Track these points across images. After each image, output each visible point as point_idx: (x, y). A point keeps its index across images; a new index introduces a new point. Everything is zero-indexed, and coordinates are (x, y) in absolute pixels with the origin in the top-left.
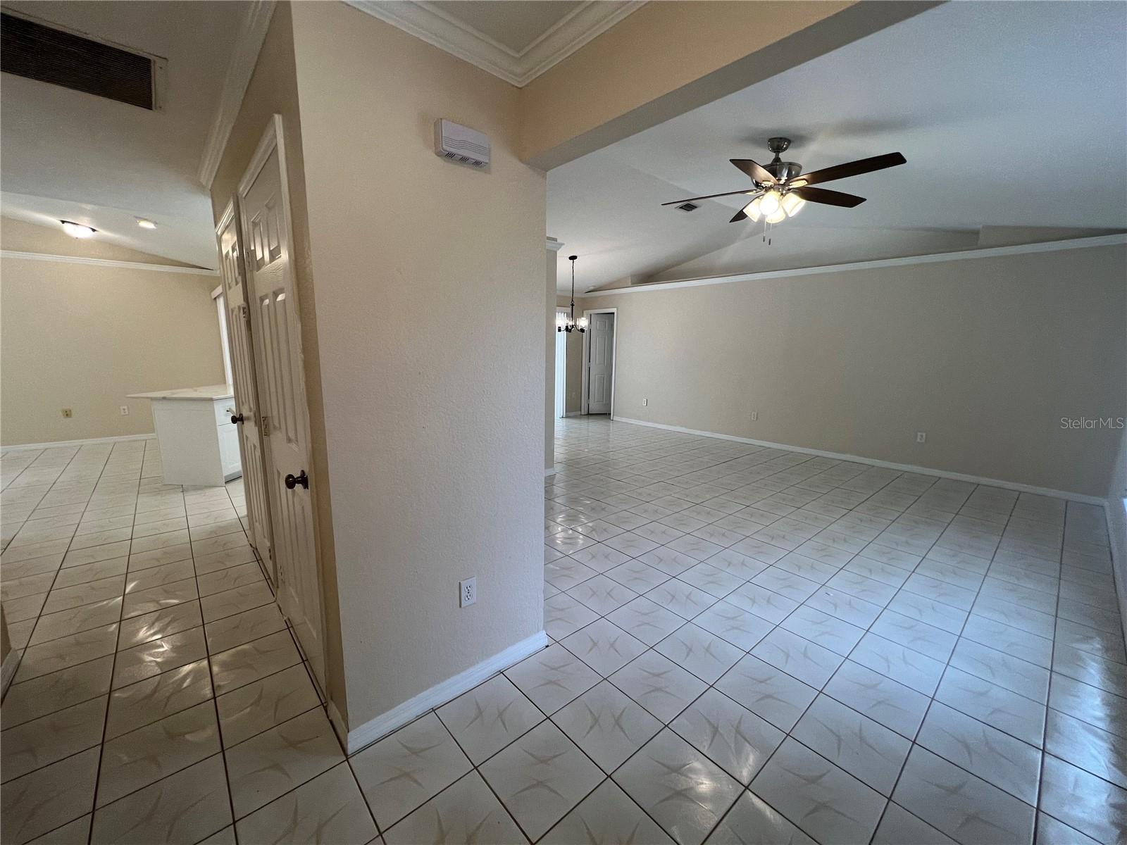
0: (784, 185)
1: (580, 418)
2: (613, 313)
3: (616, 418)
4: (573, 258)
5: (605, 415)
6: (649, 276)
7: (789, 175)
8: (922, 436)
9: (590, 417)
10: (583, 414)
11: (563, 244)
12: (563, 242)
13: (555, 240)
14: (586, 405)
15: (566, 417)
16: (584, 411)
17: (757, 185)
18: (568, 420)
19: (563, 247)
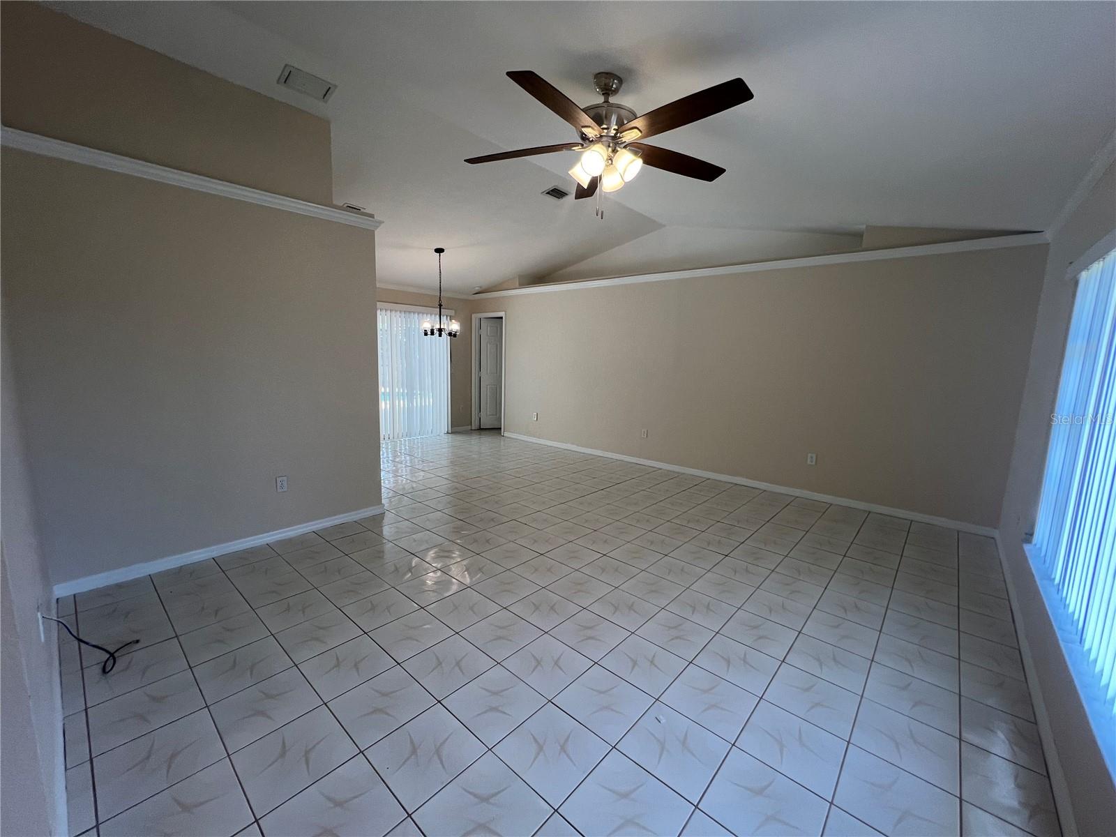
0: (614, 138)
1: (471, 433)
2: (502, 318)
3: (506, 434)
4: (439, 251)
5: (496, 430)
6: (540, 277)
7: (620, 123)
8: (812, 457)
9: (483, 432)
10: (473, 428)
11: (381, 223)
12: (381, 219)
13: (372, 216)
14: (477, 419)
15: (452, 433)
16: (475, 425)
17: (584, 138)
18: (454, 436)
19: (382, 225)
